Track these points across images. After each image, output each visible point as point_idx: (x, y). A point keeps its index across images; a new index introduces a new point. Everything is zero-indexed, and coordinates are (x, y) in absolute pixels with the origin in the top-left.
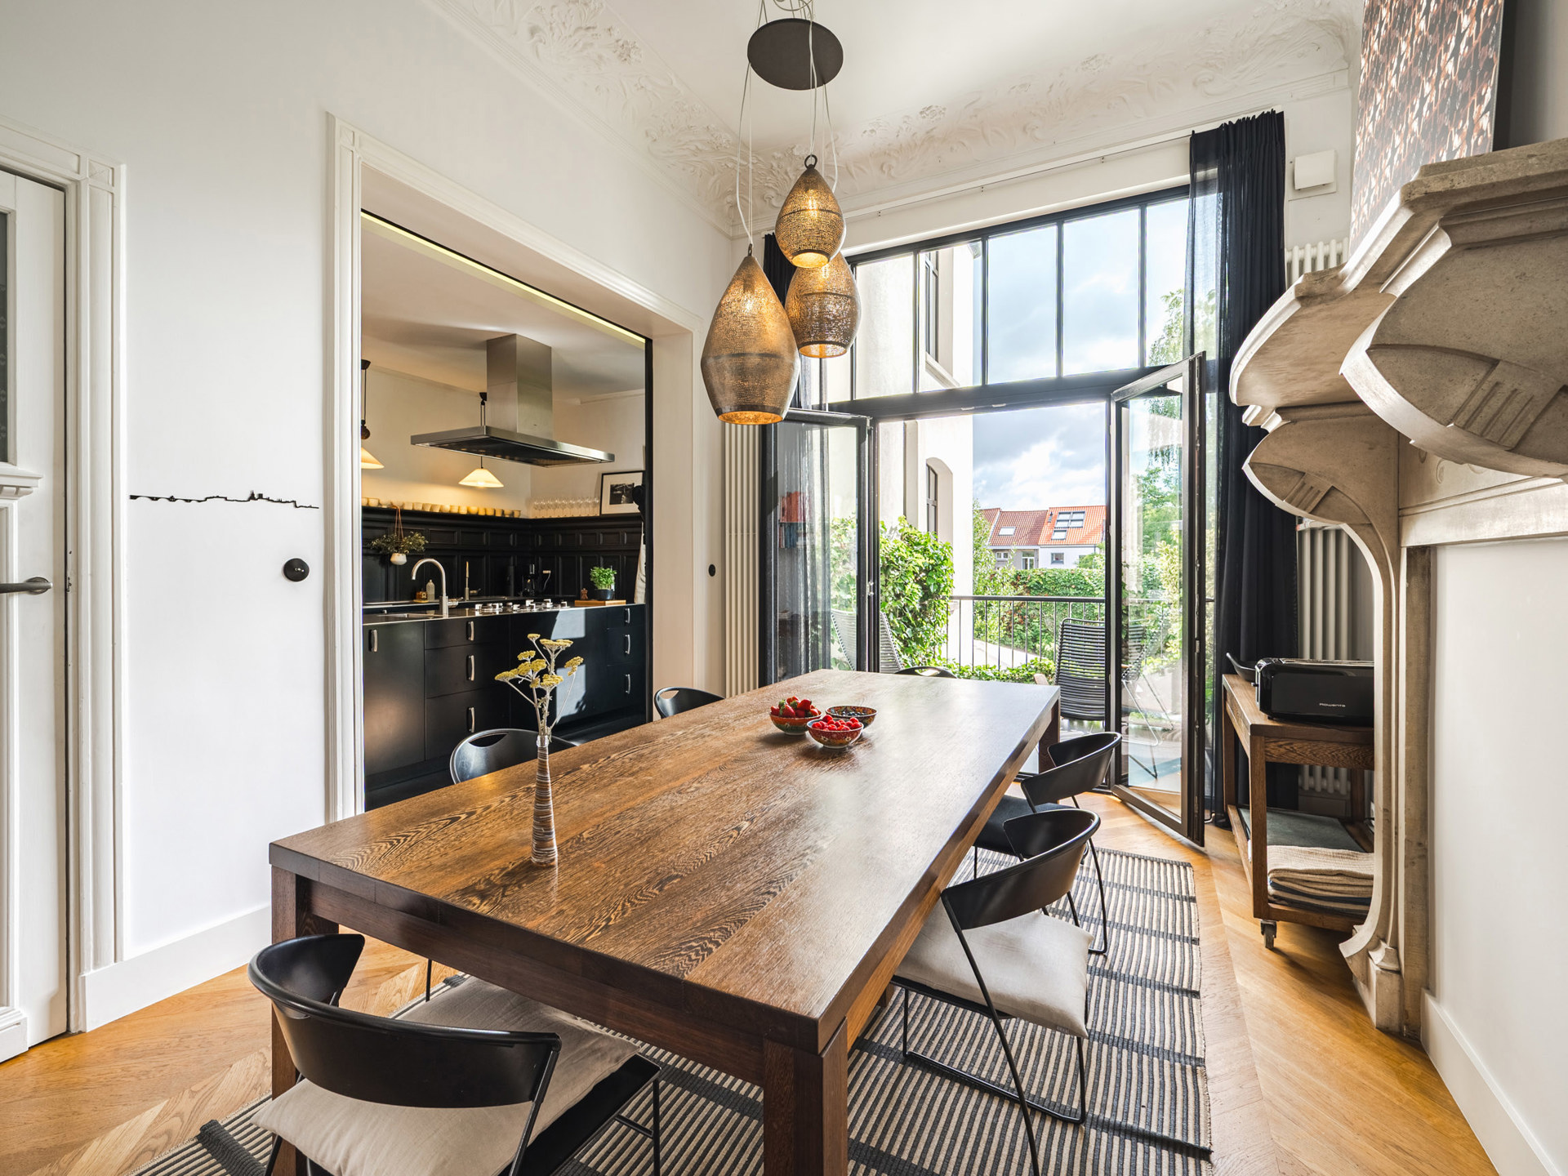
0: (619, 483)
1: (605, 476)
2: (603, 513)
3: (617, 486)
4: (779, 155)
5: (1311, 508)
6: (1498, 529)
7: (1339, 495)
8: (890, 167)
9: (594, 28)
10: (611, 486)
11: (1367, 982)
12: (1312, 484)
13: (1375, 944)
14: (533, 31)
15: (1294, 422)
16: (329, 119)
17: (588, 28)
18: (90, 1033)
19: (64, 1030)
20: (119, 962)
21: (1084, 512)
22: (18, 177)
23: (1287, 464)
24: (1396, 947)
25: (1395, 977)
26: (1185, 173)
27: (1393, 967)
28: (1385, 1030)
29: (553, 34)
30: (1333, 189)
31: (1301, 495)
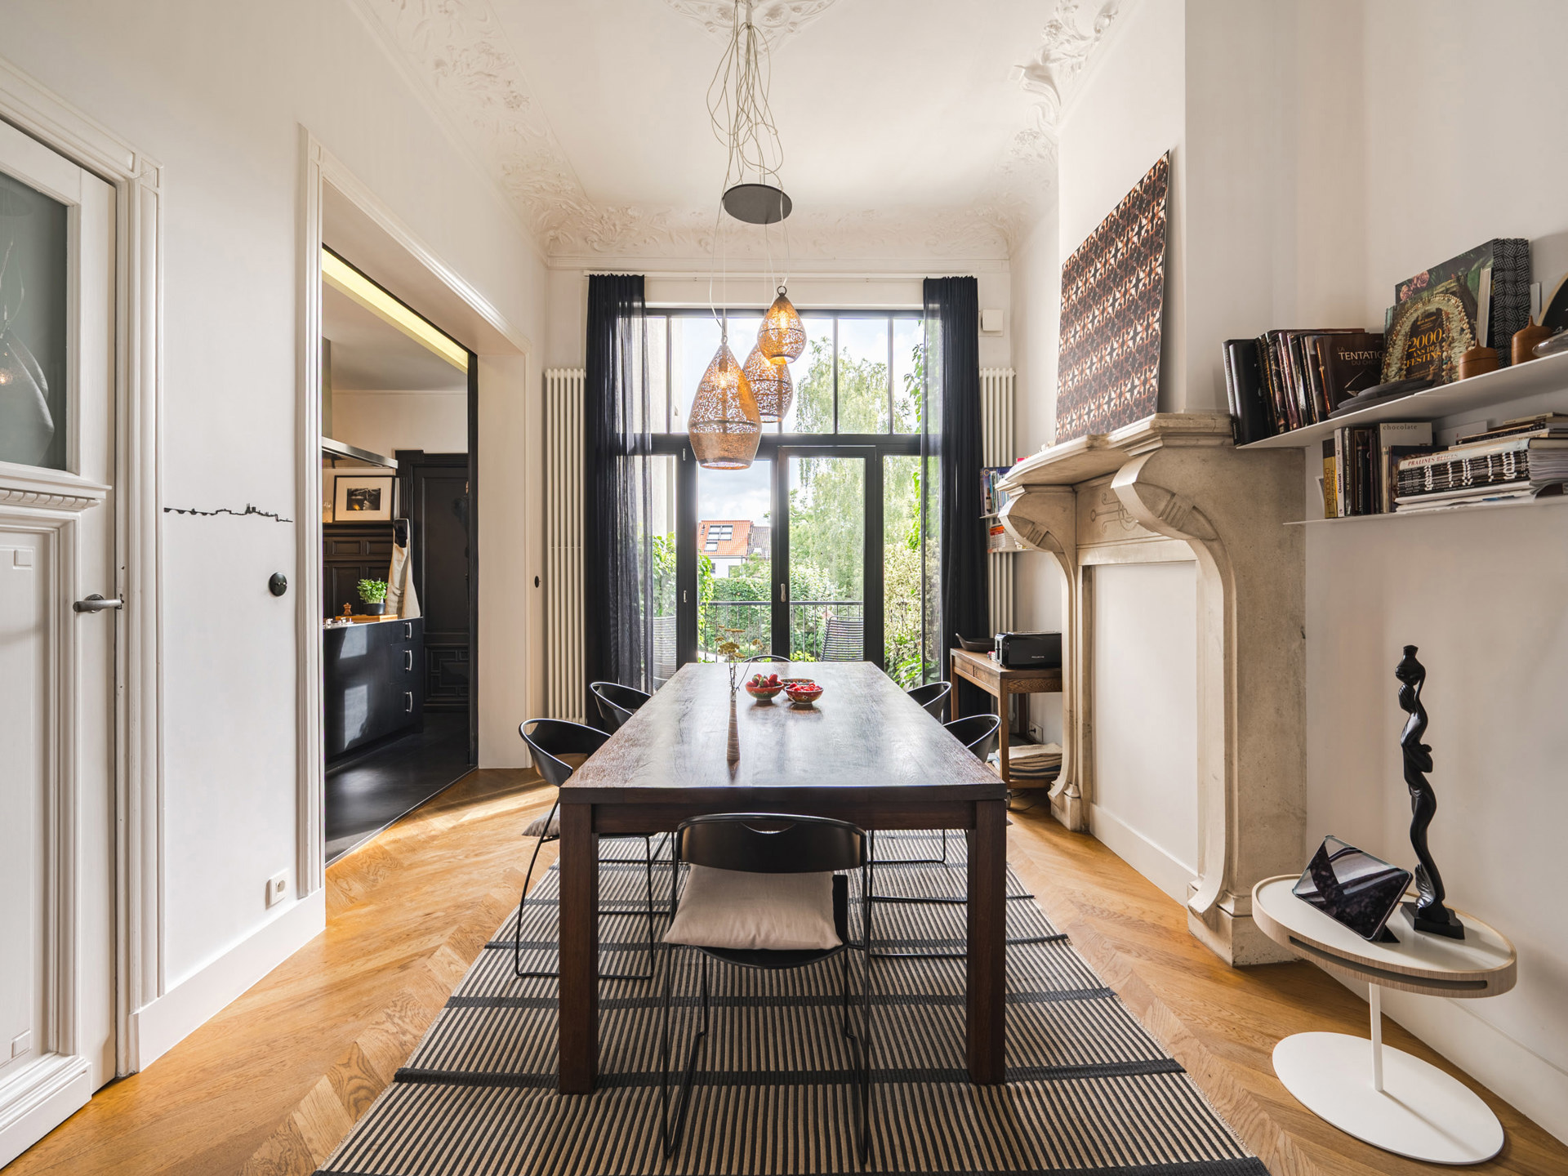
0: (359, 487)
1: (338, 479)
2: (336, 519)
3: (357, 490)
4: (613, 210)
5: (1037, 543)
6: (1140, 558)
7: (1050, 536)
8: (707, 244)
9: (495, 77)
10: (348, 490)
11: (1063, 809)
12: (1038, 529)
13: (1067, 786)
14: (439, 64)
15: (1029, 493)
16: (301, 131)
17: (490, 75)
18: (145, 1071)
19: (113, 1077)
20: (161, 997)
21: (731, 526)
22: (83, 169)
23: (1027, 517)
24: (1077, 785)
25: (1078, 800)
26: (920, 303)
27: (1077, 795)
28: (1074, 831)
29: (454, 70)
30: (1001, 334)
31: (1032, 535)
